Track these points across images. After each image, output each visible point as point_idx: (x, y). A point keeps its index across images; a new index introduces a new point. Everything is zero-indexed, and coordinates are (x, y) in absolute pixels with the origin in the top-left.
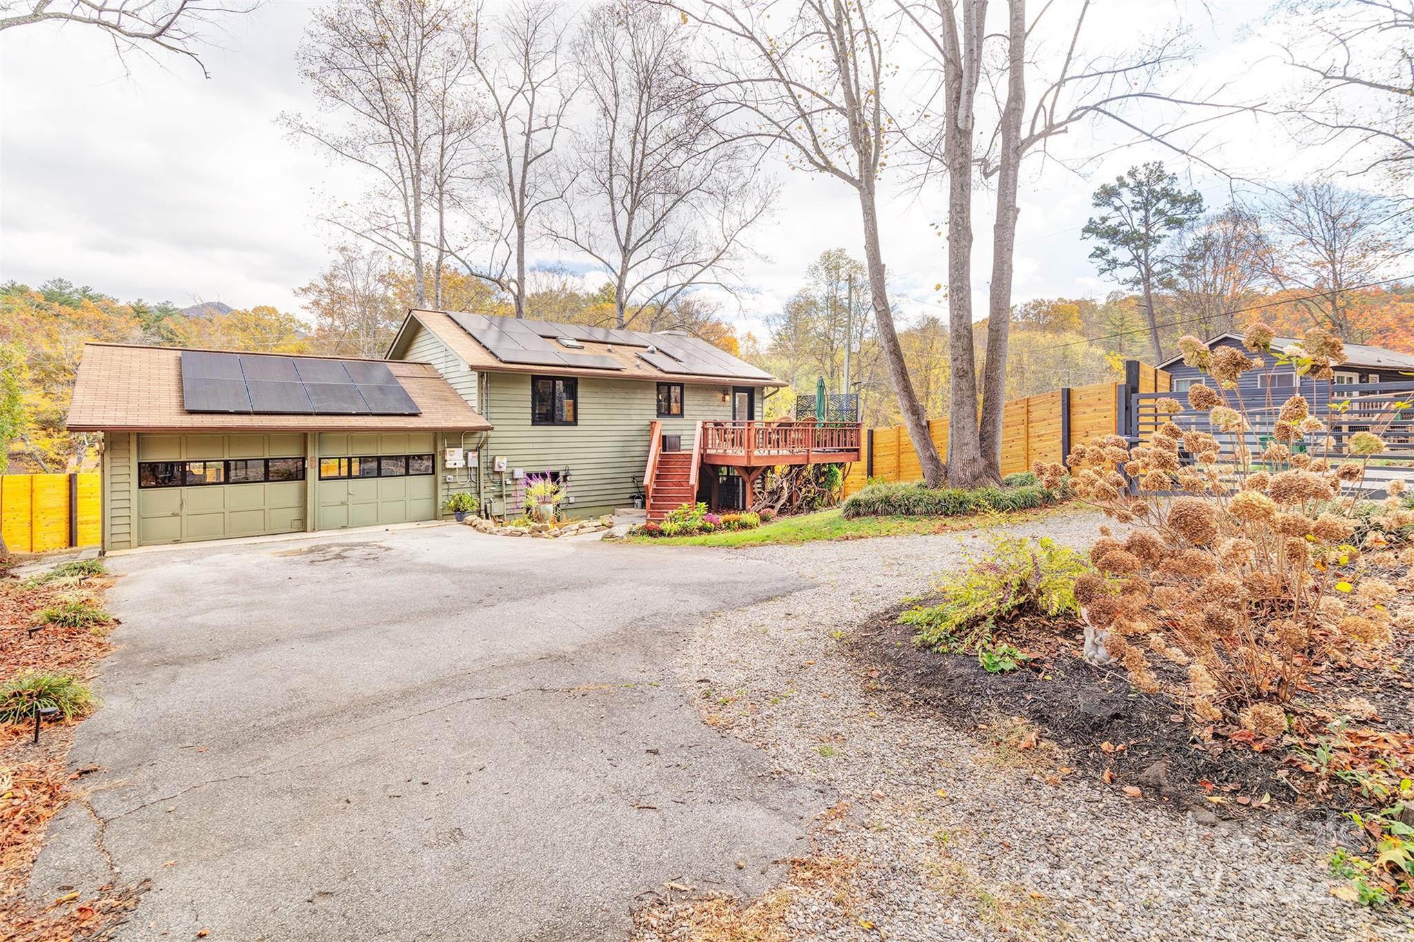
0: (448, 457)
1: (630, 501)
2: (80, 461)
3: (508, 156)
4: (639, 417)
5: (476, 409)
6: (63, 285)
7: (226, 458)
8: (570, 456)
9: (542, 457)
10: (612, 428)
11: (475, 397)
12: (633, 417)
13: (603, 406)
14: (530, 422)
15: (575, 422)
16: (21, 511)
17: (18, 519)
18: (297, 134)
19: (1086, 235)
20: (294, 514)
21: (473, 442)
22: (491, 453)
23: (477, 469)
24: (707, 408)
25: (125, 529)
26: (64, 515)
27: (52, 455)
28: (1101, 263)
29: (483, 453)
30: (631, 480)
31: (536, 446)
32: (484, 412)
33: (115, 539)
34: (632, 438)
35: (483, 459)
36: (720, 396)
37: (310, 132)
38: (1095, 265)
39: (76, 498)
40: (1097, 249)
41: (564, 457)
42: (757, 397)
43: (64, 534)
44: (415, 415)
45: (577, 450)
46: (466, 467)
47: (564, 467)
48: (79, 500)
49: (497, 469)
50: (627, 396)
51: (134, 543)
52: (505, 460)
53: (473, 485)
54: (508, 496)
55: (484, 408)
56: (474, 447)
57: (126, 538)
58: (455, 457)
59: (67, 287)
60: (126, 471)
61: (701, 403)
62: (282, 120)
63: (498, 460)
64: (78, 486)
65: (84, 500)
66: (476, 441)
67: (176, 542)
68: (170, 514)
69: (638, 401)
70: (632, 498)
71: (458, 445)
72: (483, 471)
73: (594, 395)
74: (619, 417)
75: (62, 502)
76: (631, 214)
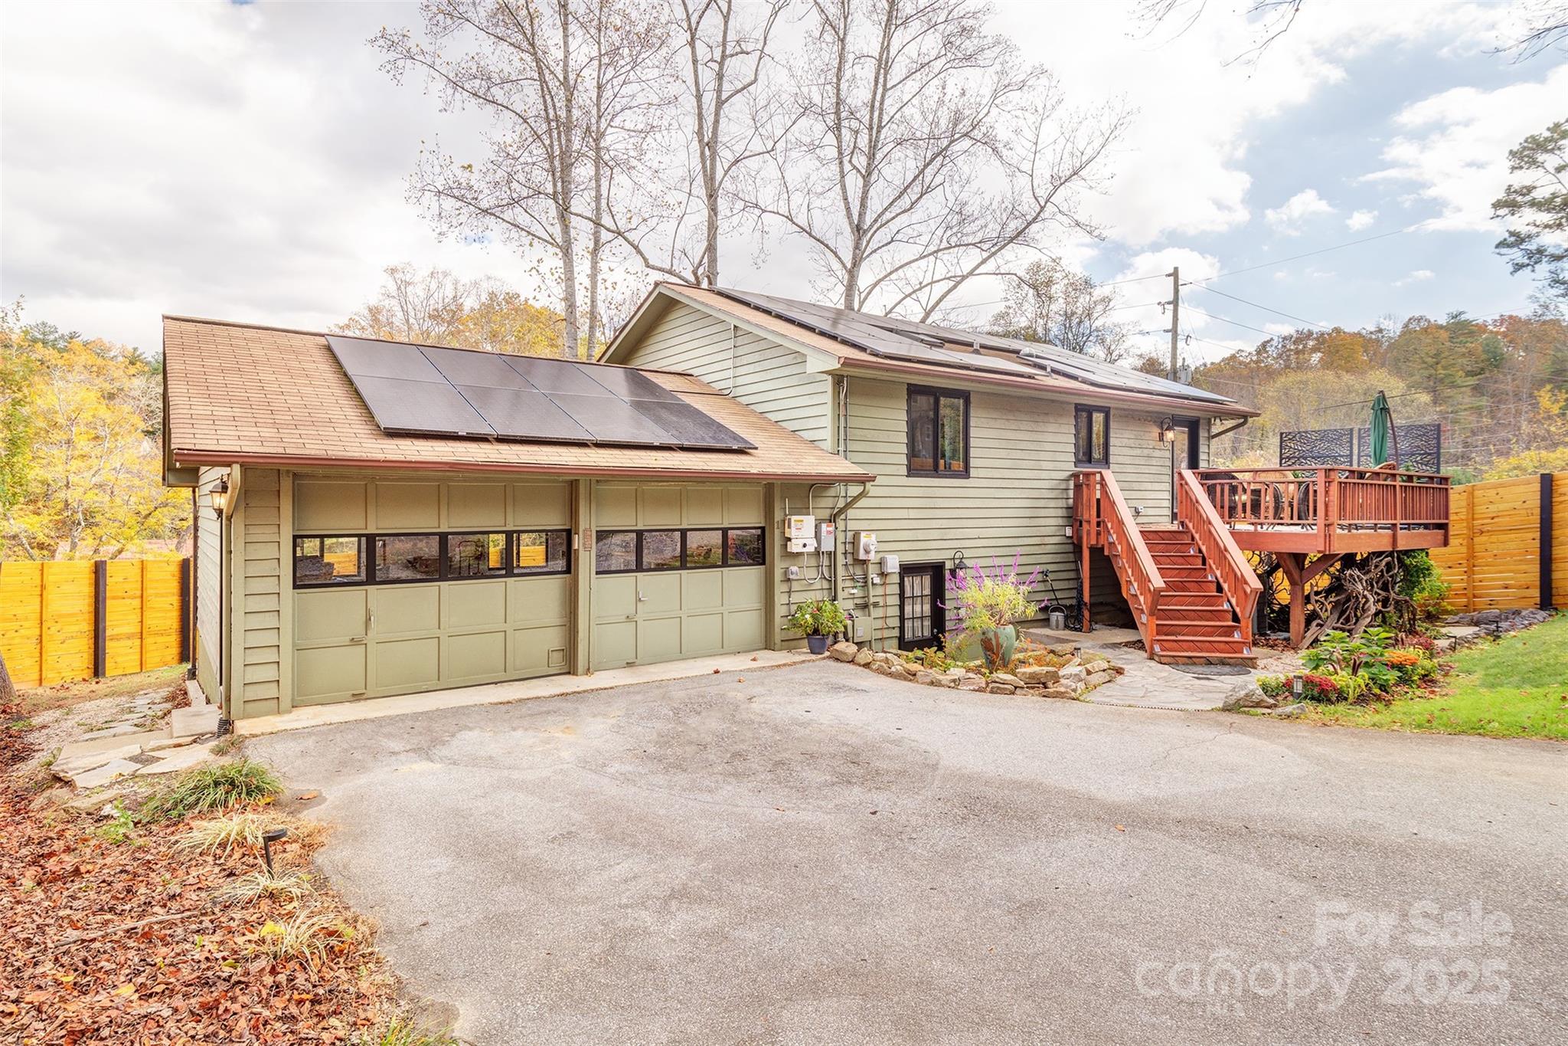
0: (792, 533)
1: (1041, 616)
2: (74, 546)
3: (698, 90)
4: (1050, 465)
5: (828, 445)
6: (47, 329)
7: (444, 529)
8: (959, 534)
9: (920, 535)
10: (1017, 484)
11: (827, 421)
12: (1045, 465)
13: (1004, 444)
14: (904, 470)
15: (965, 473)
16: (26, 619)
17: (22, 632)
18: (401, 63)
19: (1502, 212)
20: (553, 639)
21: (825, 504)
22: (853, 526)
23: (832, 555)
24: (1138, 452)
25: (270, 673)
26: (86, 626)
27: (41, 538)
28: (1517, 255)
29: (841, 524)
30: (1040, 577)
31: (913, 514)
32: (841, 449)
33: (252, 693)
34: (1041, 503)
35: (841, 538)
36: (1156, 431)
37: (421, 58)
38: (1506, 259)
39: (105, 599)
40: (1512, 234)
41: (951, 534)
42: (1203, 434)
43: (86, 656)
44: (740, 452)
45: (970, 523)
46: (817, 553)
47: (950, 554)
48: (109, 603)
49: (862, 556)
50: (1034, 426)
51: (286, 702)
52: (873, 537)
53: (826, 585)
54: (876, 605)
55: (842, 442)
56: (826, 514)
57: (271, 691)
58: (802, 532)
59: (51, 333)
60: (270, 551)
61: (1131, 443)
62: (381, 42)
63: (864, 539)
64: (109, 580)
65: (114, 602)
66: (829, 503)
67: (357, 697)
68: (346, 640)
69: (1050, 437)
70: (1044, 609)
71: (804, 510)
72: (841, 560)
73: (992, 423)
74: (1024, 464)
75: (83, 604)
76: (867, 177)
